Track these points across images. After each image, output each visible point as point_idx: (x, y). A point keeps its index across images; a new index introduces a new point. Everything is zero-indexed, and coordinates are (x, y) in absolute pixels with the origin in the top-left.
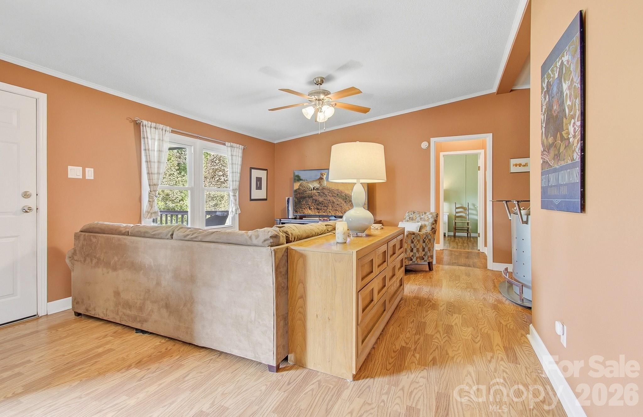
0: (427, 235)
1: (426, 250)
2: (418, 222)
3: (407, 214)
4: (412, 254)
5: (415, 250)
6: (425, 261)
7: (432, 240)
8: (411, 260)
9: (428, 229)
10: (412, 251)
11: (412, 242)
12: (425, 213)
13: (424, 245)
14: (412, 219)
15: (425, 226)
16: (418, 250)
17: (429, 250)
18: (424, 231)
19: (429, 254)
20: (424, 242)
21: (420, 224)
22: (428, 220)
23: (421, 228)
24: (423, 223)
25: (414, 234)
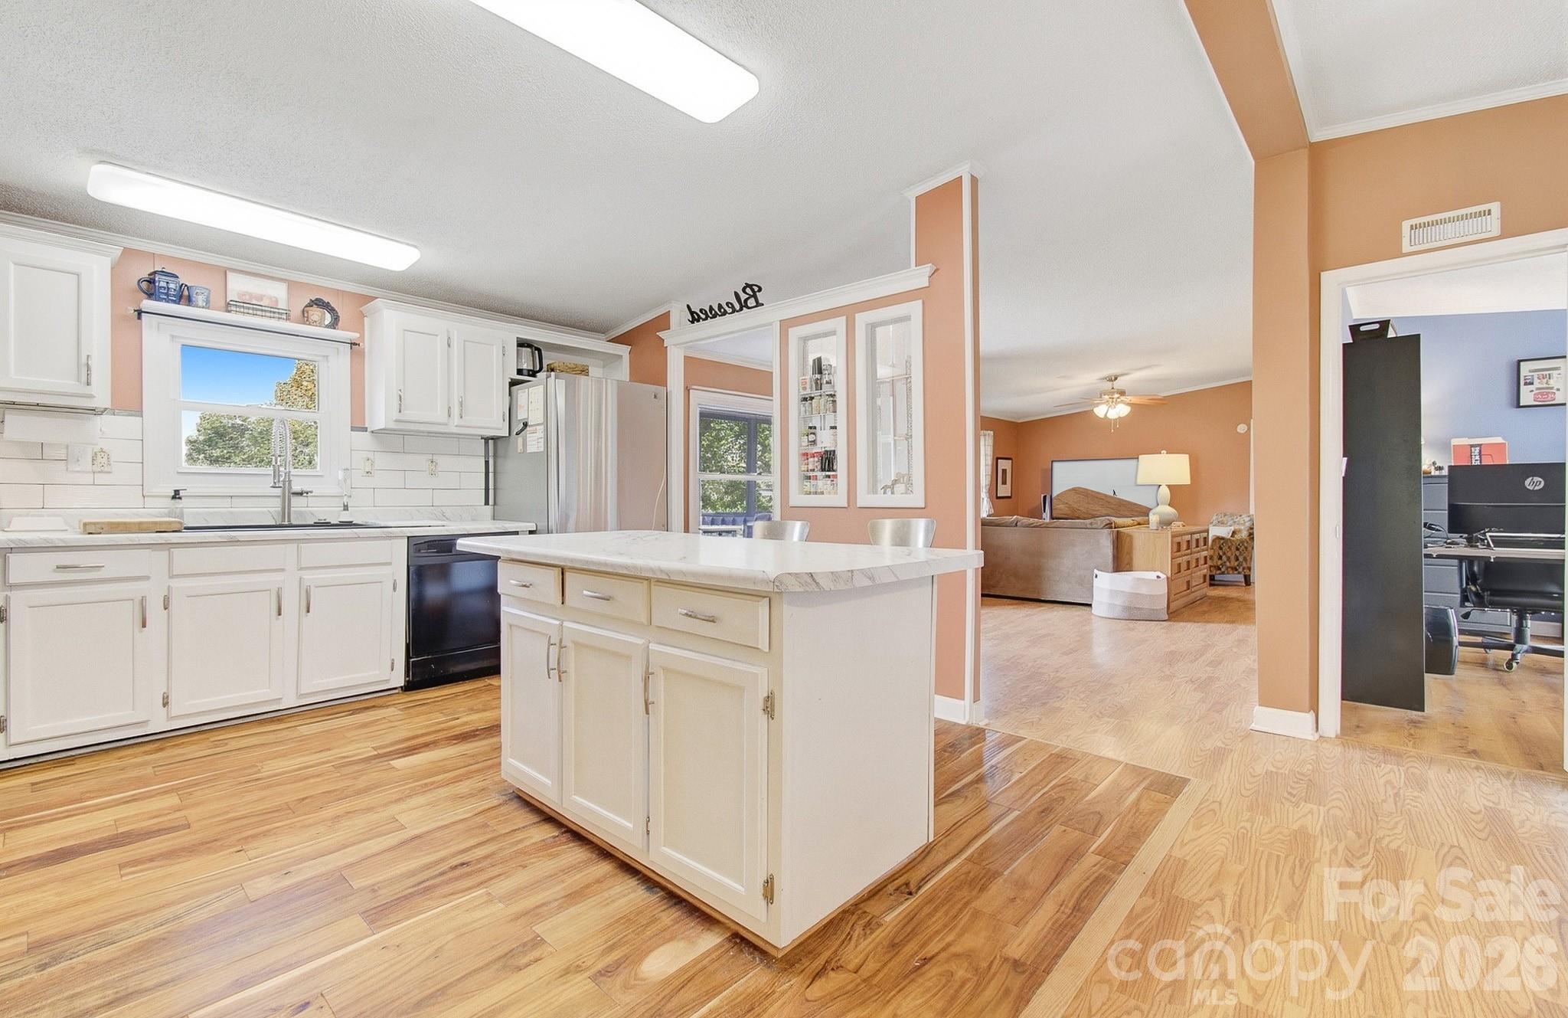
0: (1242, 542)
1: (1241, 559)
2: (1230, 526)
3: (1214, 518)
4: (1220, 562)
5: (1224, 558)
6: (1239, 573)
7: (1250, 548)
8: (1220, 569)
9: (1244, 534)
10: (1220, 558)
11: (1221, 548)
12: (1241, 516)
13: (1238, 553)
14: (1221, 523)
15: (1240, 531)
16: (1229, 559)
17: (1245, 559)
18: (1237, 537)
19: (1245, 565)
20: (1238, 549)
21: (1232, 528)
22: (1243, 524)
23: (1234, 533)
24: (1237, 527)
25: (1223, 538)
